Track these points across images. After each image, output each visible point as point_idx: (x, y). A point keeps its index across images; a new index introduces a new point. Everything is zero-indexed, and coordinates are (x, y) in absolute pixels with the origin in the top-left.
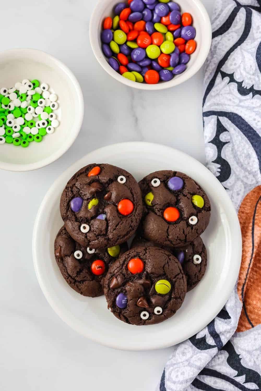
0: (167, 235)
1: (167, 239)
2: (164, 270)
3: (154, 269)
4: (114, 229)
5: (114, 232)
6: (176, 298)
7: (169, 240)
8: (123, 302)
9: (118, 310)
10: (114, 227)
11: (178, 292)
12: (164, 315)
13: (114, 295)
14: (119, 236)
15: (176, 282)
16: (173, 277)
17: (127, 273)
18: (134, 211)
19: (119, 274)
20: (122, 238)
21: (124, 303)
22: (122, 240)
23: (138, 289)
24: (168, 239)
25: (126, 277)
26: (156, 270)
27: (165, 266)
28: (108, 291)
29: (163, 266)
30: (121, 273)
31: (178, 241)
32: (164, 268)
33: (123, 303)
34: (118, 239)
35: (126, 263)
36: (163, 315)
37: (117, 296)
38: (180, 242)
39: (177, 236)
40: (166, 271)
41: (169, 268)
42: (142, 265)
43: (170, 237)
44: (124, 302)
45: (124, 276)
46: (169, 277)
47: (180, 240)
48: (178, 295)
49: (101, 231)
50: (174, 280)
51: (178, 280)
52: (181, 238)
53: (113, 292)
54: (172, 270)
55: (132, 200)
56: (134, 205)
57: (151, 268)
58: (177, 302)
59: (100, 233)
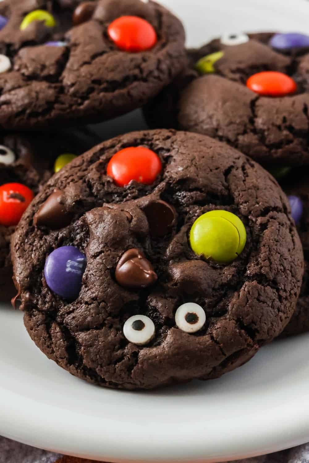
0: (251, 115)
1: (249, 126)
2: (227, 180)
3: (192, 169)
4: (86, 63)
5: (84, 70)
6: (260, 278)
7: (255, 131)
8: (68, 266)
9: (44, 303)
10: (87, 58)
11: (269, 260)
12: (212, 338)
13: (41, 246)
14: (94, 82)
15: (264, 226)
16: (259, 212)
17: (100, 178)
18: (158, 47)
19: (72, 180)
20: (106, 90)
21: (70, 272)
22: (104, 96)
23: (130, 220)
24: (252, 128)
25: (94, 190)
26: (201, 174)
27: (234, 171)
28: (27, 235)
29: (227, 168)
30: (81, 178)
31: (285, 132)
32: (230, 177)
33: (68, 270)
34: (91, 90)
35: (103, 158)
36: (206, 338)
37: (50, 250)
38: (291, 136)
39: (281, 117)
40: (233, 187)
41: (244, 181)
42: (155, 164)
43: (259, 122)
44: (72, 267)
45: (90, 186)
46: (243, 208)
47: (290, 128)
48: (267, 269)
49: (43, 67)
50: (259, 220)
51: (273, 226)
52: (294, 124)
53: (41, 238)
54: (257, 188)
55: (156, 23)
56: (158, 37)
57: (182, 166)
58: (262, 293)
59: (39, 72)
